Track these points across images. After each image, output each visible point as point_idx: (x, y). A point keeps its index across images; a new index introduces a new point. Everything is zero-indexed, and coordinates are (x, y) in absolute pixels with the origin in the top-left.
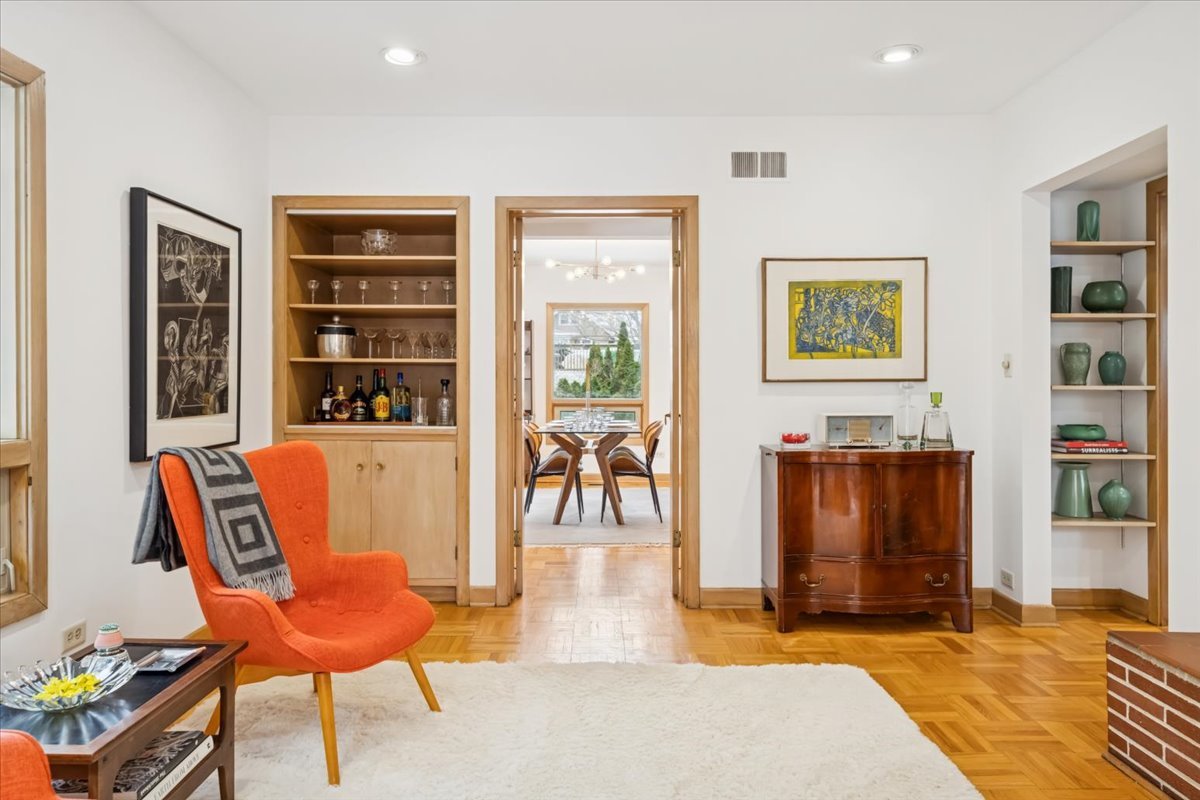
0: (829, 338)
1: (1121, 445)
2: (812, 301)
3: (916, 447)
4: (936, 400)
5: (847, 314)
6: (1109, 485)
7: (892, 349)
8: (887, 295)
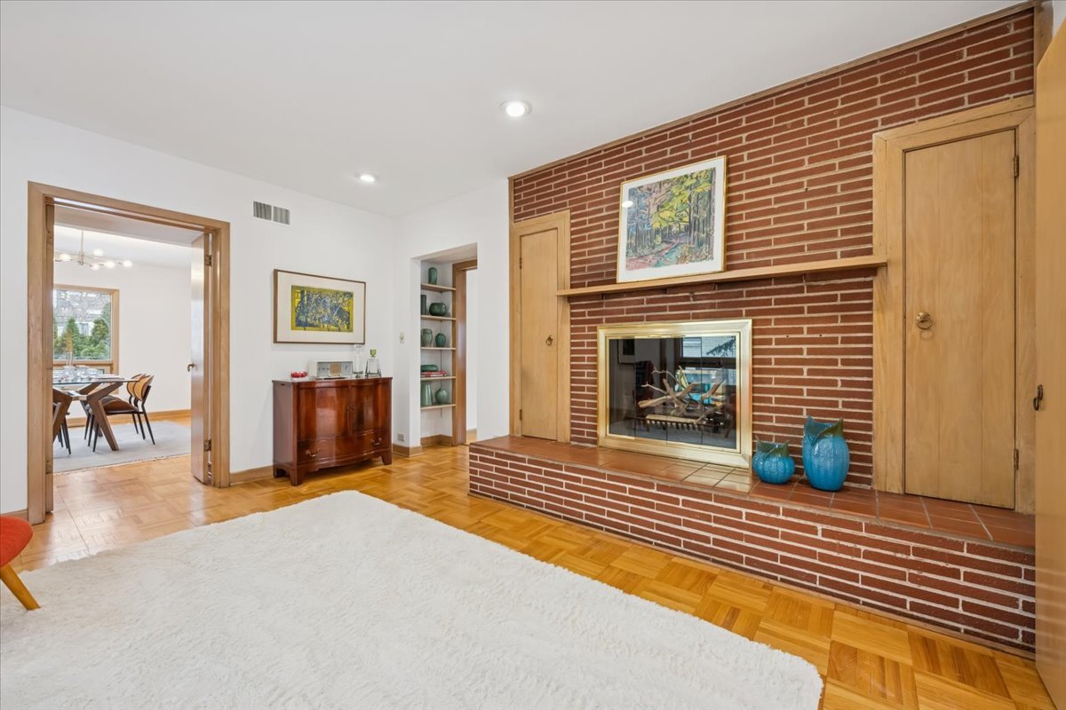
0: (315, 319)
1: (443, 373)
2: (306, 298)
3: (363, 377)
4: (373, 353)
5: (325, 307)
6: (440, 390)
7: (348, 328)
8: (346, 299)
